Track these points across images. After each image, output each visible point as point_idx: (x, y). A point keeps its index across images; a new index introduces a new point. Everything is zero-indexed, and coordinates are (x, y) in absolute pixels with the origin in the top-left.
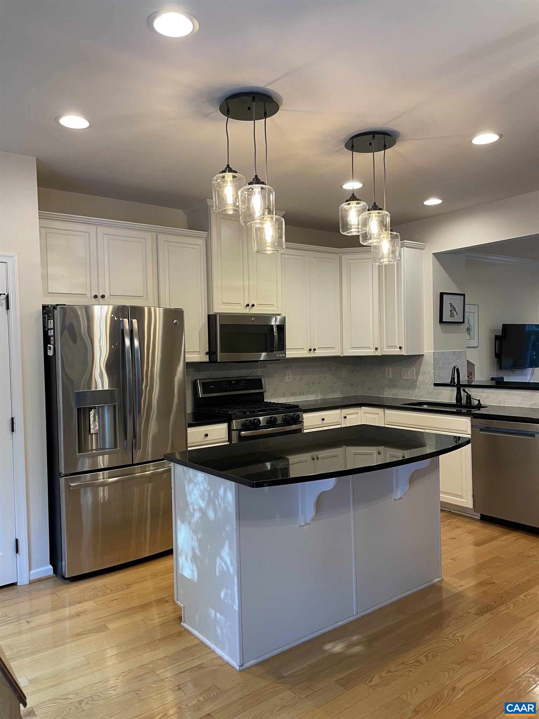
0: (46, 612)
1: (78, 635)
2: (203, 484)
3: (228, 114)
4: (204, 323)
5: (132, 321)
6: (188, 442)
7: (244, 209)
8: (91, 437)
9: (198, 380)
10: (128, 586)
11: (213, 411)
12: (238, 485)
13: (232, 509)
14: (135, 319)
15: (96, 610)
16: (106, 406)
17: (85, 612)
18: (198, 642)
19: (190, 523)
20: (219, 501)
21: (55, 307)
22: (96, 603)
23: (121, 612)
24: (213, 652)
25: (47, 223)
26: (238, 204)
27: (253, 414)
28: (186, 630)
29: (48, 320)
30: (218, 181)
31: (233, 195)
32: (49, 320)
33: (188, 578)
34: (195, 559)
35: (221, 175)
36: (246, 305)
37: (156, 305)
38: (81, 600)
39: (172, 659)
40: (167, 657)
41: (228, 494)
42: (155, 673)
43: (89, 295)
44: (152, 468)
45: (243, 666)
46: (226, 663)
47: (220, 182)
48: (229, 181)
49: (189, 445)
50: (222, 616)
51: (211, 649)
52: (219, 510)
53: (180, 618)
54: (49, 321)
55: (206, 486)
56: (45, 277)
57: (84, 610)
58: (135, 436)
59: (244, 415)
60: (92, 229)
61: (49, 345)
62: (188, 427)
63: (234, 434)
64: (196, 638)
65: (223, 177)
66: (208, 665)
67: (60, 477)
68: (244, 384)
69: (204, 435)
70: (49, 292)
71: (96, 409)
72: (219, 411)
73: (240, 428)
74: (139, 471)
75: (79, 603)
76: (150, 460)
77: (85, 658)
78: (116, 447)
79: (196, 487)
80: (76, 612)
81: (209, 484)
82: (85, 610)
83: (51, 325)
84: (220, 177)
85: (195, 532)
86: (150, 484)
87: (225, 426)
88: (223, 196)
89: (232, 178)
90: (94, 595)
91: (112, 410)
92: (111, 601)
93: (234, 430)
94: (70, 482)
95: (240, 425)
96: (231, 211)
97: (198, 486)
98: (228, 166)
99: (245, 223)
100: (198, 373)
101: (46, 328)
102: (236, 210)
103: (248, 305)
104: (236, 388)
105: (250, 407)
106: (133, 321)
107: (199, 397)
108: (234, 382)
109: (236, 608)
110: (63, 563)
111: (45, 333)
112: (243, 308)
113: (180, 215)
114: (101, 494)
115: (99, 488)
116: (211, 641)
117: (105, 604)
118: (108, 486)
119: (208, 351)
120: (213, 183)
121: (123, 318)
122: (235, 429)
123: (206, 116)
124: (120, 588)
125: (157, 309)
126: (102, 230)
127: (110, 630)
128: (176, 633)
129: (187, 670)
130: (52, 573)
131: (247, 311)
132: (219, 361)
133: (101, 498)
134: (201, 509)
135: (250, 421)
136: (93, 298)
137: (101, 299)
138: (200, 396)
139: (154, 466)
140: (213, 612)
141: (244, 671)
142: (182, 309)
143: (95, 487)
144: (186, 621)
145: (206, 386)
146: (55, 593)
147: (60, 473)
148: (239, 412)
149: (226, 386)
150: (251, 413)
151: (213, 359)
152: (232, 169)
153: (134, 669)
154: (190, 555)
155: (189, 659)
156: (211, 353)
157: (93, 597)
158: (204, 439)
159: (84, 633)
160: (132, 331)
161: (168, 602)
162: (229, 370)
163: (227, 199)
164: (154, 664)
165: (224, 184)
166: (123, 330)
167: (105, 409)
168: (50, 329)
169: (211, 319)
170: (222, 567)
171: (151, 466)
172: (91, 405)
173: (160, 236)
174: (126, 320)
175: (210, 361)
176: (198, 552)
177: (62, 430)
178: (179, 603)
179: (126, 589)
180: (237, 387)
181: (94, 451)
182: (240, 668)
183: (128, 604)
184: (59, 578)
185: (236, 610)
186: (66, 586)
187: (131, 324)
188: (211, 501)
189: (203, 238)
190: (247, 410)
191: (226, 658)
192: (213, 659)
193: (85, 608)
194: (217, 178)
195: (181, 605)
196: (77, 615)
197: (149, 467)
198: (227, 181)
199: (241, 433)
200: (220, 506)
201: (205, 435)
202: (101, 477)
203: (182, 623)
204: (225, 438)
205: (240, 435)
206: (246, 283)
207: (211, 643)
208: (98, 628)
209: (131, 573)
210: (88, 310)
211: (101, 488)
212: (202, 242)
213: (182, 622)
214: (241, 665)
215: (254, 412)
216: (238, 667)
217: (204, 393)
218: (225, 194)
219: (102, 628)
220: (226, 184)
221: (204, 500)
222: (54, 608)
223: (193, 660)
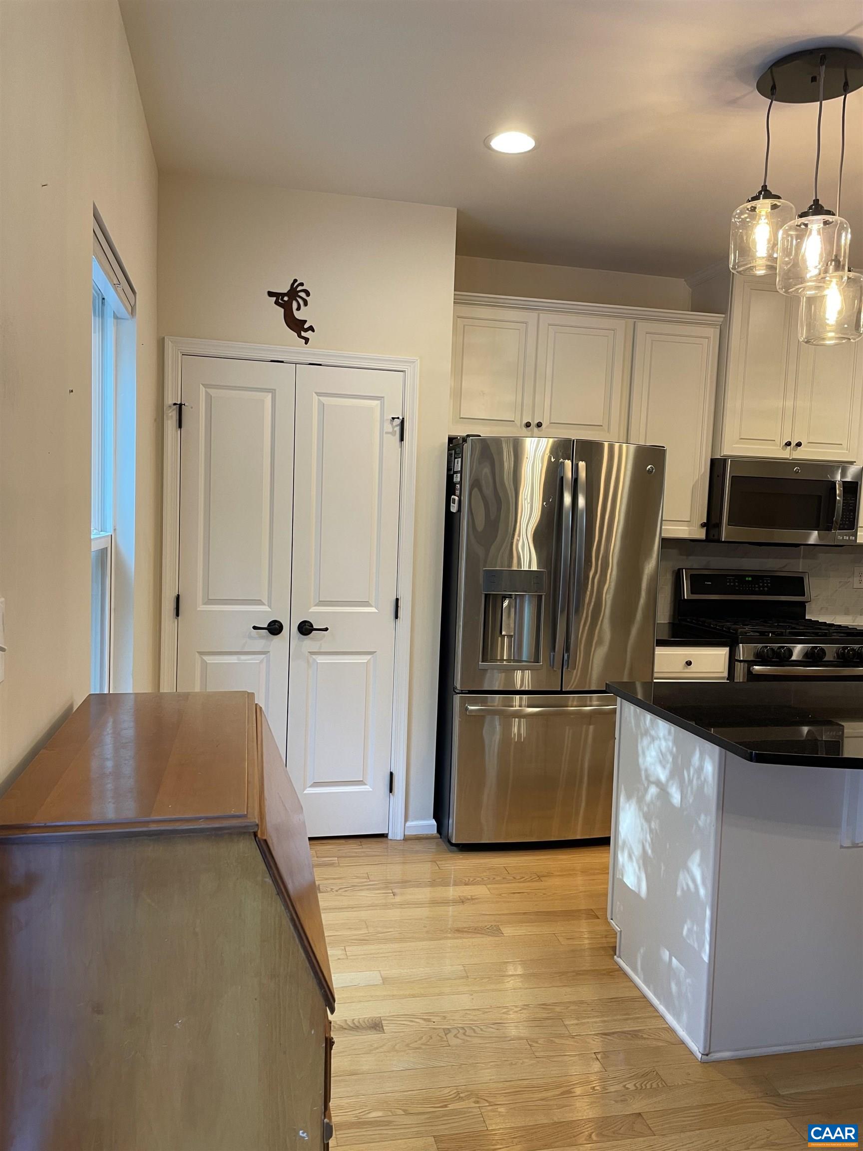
0: (419, 885)
1: (458, 931)
2: (666, 740)
3: (772, 94)
4: (704, 473)
5: (577, 465)
6: (655, 671)
7: (787, 263)
8: (501, 639)
9: (684, 570)
10: (540, 877)
11: (706, 624)
12: (726, 752)
13: (711, 790)
14: (582, 461)
15: (489, 901)
16: (527, 596)
17: (472, 899)
18: (635, 994)
19: (640, 800)
20: (690, 773)
21: (464, 439)
22: (489, 891)
23: (524, 913)
24: (662, 1017)
25: (466, 310)
26: (775, 255)
27: (779, 637)
28: (621, 969)
29: (455, 458)
30: (742, 217)
31: (769, 241)
32: (457, 458)
33: (630, 889)
34: (646, 862)
35: (749, 205)
36: (784, 444)
37: (623, 438)
38: (470, 881)
39: (592, 1010)
40: (586, 1003)
41: (706, 763)
42: (563, 1021)
43: (518, 423)
44: (595, 703)
45: (709, 1056)
46: (681, 1043)
47: (746, 218)
48: (763, 216)
49: (656, 675)
50: (682, 965)
51: (659, 1013)
52: (689, 789)
53: (614, 948)
54: (456, 460)
55: (670, 744)
56: (457, 394)
57: (471, 896)
58: (567, 649)
59: (762, 637)
60: (531, 316)
61: (453, 497)
62: (657, 646)
63: (740, 668)
64: (636, 987)
65: (753, 209)
66: (649, 1035)
67: (454, 693)
68: (769, 585)
69: (685, 662)
70: (462, 417)
71: (512, 598)
72: (716, 625)
73: (751, 658)
74: (575, 703)
75: (466, 884)
76: (593, 688)
77: (463, 968)
78: (537, 660)
79: (654, 744)
80: (459, 896)
81: (675, 742)
82: (474, 898)
83: (458, 468)
84: (748, 209)
85: (647, 818)
86: (591, 727)
87: (723, 652)
88: (749, 244)
89: (769, 210)
90: (489, 879)
91: (535, 601)
92: (512, 893)
93: (741, 661)
94: (467, 702)
95: (753, 653)
96: (762, 270)
97: (657, 743)
98: (764, 187)
99: (787, 288)
100: (685, 557)
101: (451, 470)
102: (772, 268)
103: (788, 444)
104: (753, 589)
105: (776, 624)
106: (579, 464)
107: (682, 598)
108: (750, 579)
109: (706, 958)
110: (451, 821)
111: (450, 478)
112: (779, 448)
113: (680, 287)
114: (515, 730)
115: (513, 719)
116: (659, 999)
117: (503, 895)
118: (525, 718)
119: (705, 521)
120: (733, 220)
121: (564, 460)
122: (742, 659)
123: (733, 102)
124: (527, 877)
125: (624, 445)
126: (546, 318)
127: (504, 936)
128: (604, 970)
129: (614, 1033)
130: (435, 831)
131: (786, 454)
132: (723, 540)
133: (515, 735)
134: (658, 783)
135: (772, 649)
136: (523, 427)
137: (536, 429)
138: (686, 598)
139: (599, 699)
140: (666, 955)
141: (708, 1063)
142: (664, 447)
143: (507, 717)
144: (622, 954)
145: (697, 582)
146: (435, 862)
147: (455, 688)
148: (752, 631)
149: (735, 584)
150: (776, 635)
151: (714, 536)
152: (771, 193)
153: (530, 1006)
154: (637, 851)
155: (619, 1017)
156: (711, 524)
157: (487, 880)
158: (684, 669)
159: (466, 929)
160: (576, 480)
161: (599, 918)
162: (743, 557)
163: (756, 249)
164: (563, 1008)
165: (754, 222)
166: (562, 478)
167: (525, 602)
168: (456, 472)
169: (717, 466)
170: (687, 885)
171: (594, 699)
172: (505, 591)
173: (641, 325)
174: (568, 463)
175: (709, 539)
176: (650, 852)
177: (461, 624)
178: (614, 923)
179: (536, 881)
180: (755, 587)
181: (505, 663)
182: (702, 1058)
183: (536, 905)
184: (443, 841)
185: (704, 961)
186: (451, 855)
187: (575, 470)
188: (676, 773)
189: (716, 325)
190: (767, 629)
191: (682, 1033)
192: (659, 1028)
193: (473, 894)
194: (741, 211)
195: (617, 929)
196: (460, 901)
197: (591, 701)
198: (760, 216)
199: (751, 668)
200: (691, 781)
201: (687, 662)
202: (517, 703)
203: (615, 957)
204: (723, 672)
205: (749, 672)
206: (789, 404)
207: (658, 1003)
208: (488, 928)
209: (548, 859)
210: (517, 446)
211: (517, 720)
212: (713, 333)
213: (616, 955)
214: (706, 1053)
215: (781, 634)
216: (700, 1056)
217: (692, 593)
218: (754, 239)
219: (495, 931)
220: (758, 221)
221: (664, 767)
222: (433, 884)
223: (627, 1019)
